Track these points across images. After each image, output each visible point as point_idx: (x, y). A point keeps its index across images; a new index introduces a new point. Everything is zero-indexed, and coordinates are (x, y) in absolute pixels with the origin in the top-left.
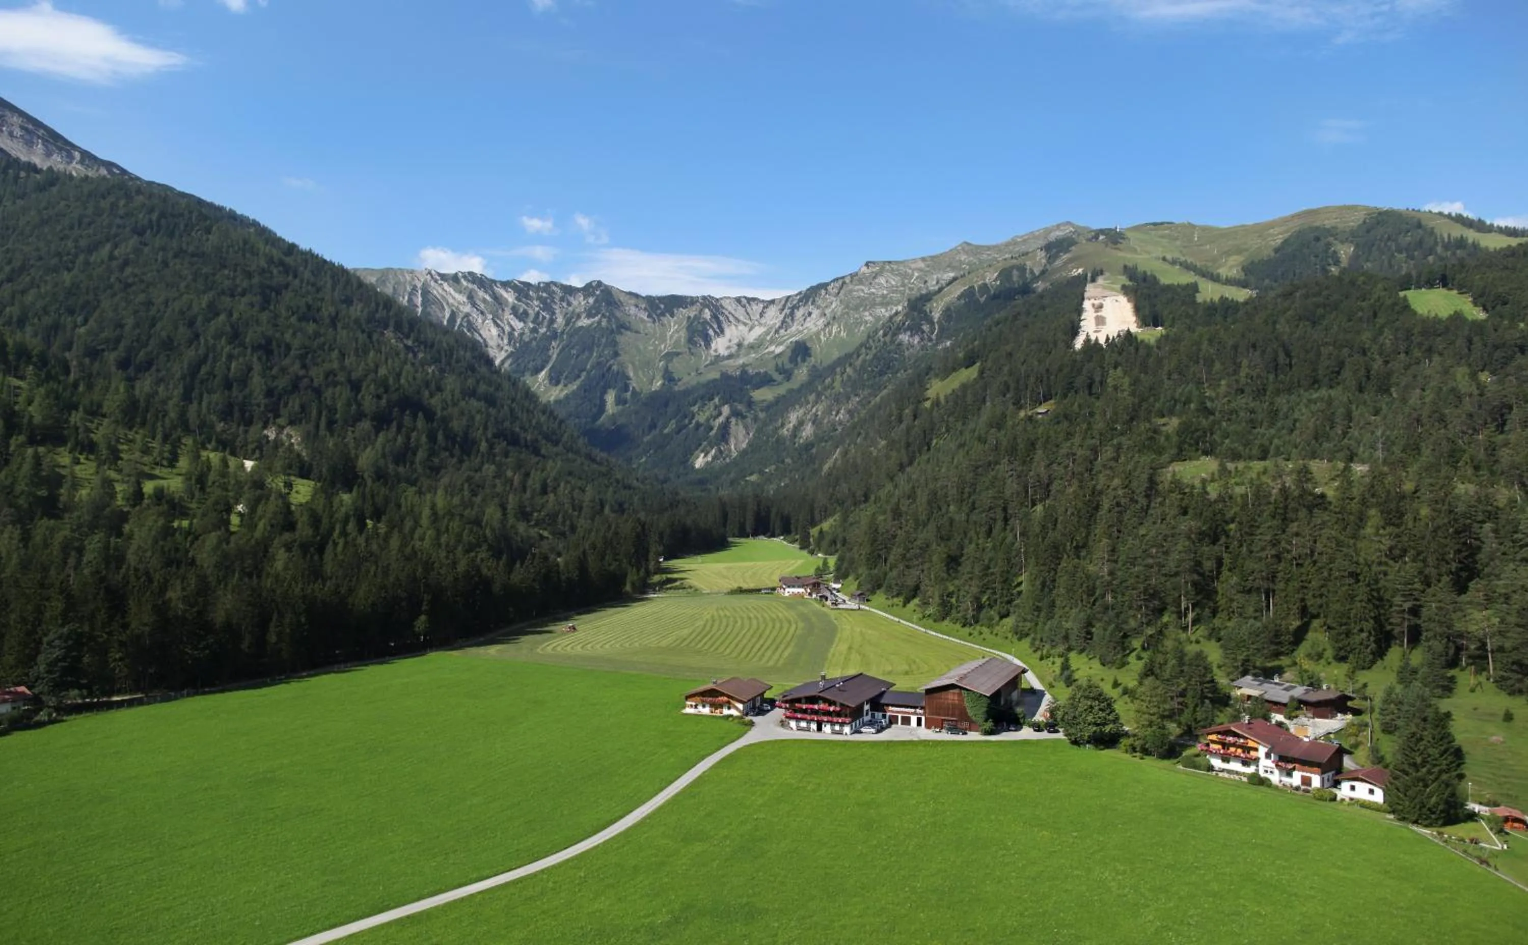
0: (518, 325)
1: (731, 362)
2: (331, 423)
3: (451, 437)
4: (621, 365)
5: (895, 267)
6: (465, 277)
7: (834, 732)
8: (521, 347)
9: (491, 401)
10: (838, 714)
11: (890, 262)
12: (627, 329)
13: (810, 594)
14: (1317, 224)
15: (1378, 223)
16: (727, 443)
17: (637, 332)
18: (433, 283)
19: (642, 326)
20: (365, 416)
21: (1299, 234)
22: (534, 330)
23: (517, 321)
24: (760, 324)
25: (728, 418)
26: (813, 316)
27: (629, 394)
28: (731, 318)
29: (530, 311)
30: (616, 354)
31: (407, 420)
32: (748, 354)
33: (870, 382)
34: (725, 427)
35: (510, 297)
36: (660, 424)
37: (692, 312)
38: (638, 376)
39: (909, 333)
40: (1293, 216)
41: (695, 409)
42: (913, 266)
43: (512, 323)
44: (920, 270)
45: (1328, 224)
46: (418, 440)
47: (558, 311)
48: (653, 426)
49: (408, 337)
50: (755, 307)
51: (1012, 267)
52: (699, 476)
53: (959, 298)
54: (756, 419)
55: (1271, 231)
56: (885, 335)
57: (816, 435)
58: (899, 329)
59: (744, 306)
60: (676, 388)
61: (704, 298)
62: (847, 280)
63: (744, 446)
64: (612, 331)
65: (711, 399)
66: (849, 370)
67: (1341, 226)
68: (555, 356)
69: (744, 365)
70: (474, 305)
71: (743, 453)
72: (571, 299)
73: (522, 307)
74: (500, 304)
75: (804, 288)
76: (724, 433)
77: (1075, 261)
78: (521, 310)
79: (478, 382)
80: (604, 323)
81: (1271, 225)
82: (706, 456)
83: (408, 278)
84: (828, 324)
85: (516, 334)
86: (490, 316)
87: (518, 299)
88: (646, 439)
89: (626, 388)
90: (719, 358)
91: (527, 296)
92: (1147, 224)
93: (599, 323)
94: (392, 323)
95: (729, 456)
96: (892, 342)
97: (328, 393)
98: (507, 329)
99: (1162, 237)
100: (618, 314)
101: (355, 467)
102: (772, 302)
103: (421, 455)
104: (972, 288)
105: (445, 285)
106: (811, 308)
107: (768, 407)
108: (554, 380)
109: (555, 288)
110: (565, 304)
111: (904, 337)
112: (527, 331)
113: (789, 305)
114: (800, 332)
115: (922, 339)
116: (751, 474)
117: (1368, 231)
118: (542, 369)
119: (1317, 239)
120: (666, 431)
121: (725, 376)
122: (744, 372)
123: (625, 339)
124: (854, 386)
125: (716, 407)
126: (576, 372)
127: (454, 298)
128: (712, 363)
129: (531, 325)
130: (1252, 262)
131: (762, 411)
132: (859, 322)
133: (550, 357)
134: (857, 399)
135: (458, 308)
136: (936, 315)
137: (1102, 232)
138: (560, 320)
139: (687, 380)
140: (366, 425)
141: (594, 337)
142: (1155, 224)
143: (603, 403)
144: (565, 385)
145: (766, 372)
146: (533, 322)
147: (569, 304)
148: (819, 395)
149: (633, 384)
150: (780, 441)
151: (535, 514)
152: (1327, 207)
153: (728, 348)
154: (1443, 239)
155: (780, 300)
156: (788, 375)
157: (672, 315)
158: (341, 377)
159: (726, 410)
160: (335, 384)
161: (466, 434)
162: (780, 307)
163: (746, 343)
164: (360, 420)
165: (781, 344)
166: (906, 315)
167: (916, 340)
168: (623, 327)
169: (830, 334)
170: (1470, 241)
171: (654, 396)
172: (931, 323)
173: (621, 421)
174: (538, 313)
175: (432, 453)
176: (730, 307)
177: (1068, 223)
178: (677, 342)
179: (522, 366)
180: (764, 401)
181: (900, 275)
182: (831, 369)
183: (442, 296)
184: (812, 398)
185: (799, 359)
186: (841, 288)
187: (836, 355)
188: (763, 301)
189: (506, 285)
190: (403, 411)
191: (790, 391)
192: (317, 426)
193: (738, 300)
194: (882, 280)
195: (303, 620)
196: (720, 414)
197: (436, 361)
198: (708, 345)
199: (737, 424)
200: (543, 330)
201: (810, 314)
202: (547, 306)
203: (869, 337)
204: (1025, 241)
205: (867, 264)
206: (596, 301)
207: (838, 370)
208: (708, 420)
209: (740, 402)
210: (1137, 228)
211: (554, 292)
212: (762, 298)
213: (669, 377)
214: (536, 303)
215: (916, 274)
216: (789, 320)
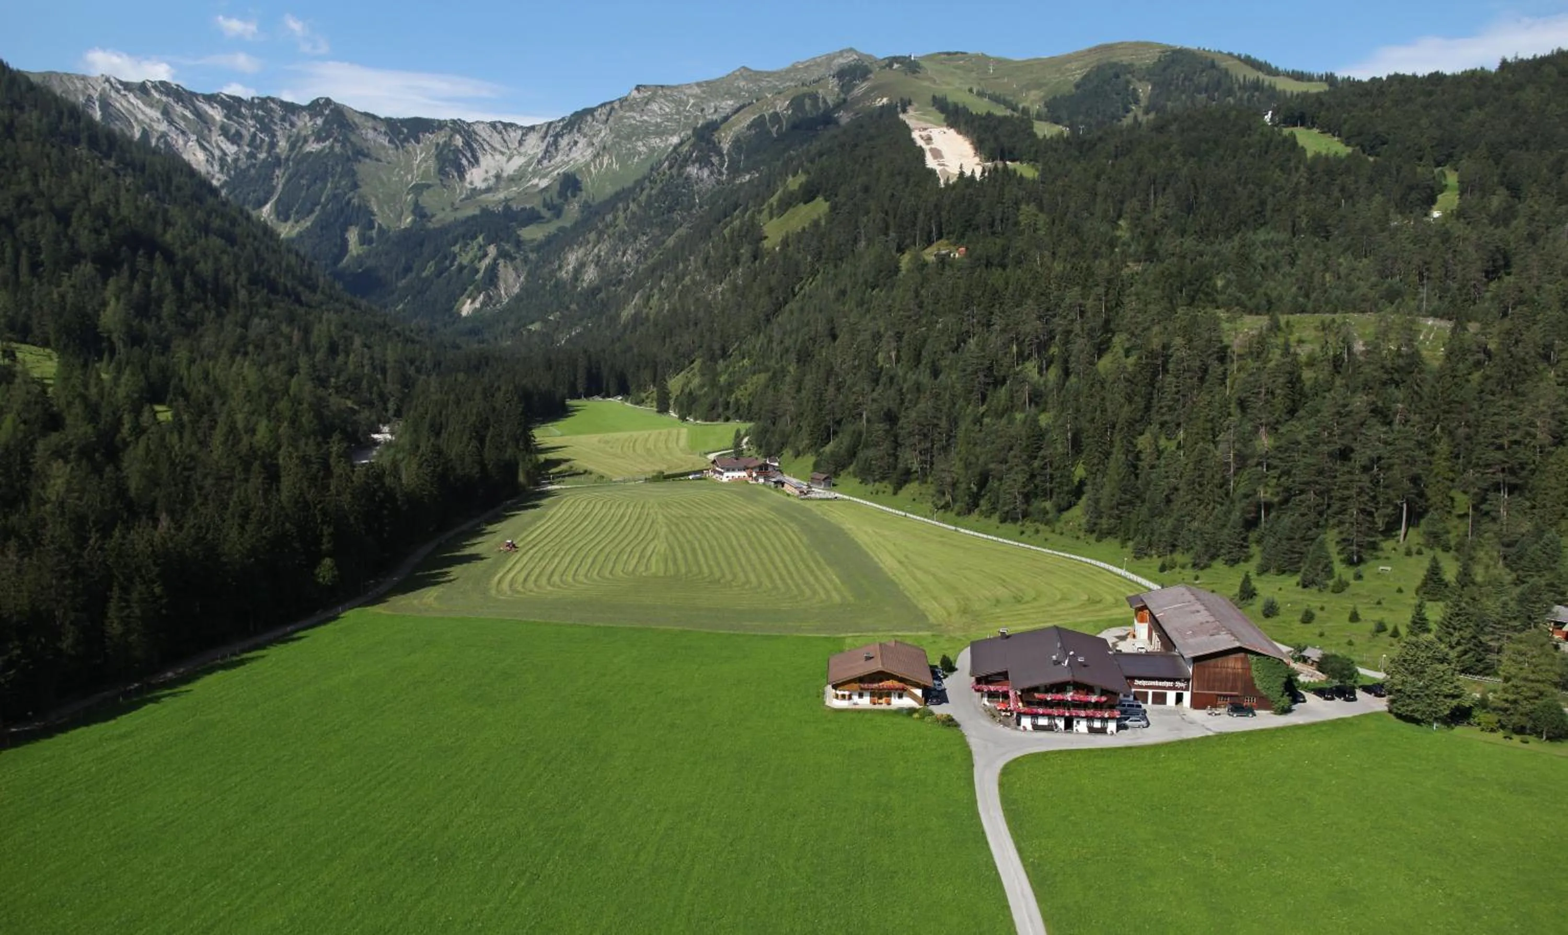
0: (231, 149)
1: (489, 197)
2: (35, 267)
3: (200, 282)
4: (361, 197)
5: (668, 92)
6: (155, 87)
7: (1092, 730)
8: (236, 175)
9: (231, 240)
10: (1098, 706)
11: (662, 87)
12: (366, 156)
13: (756, 479)
14: (1114, 60)
15: (1173, 61)
16: (496, 287)
17: (378, 160)
18: (113, 94)
19: (383, 153)
20: (84, 256)
21: (1100, 69)
22: (251, 156)
23: (229, 144)
24: (520, 154)
25: (495, 260)
26: (580, 145)
27: (374, 233)
28: (486, 147)
29: (244, 132)
30: (355, 186)
31: (141, 261)
32: (507, 188)
33: (659, 220)
34: (493, 268)
35: (217, 114)
36: (416, 266)
37: (441, 137)
38: (383, 212)
39: (697, 165)
40: (1090, 51)
41: (456, 249)
42: (688, 91)
43: (224, 146)
44: (695, 96)
45: (1126, 60)
46: (160, 287)
47: (278, 133)
48: (408, 269)
49: (109, 157)
50: (512, 134)
51: (805, 95)
52: (470, 325)
53: (749, 127)
54: (526, 260)
55: (1068, 66)
56: (670, 167)
57: (602, 279)
58: (686, 161)
59: (500, 133)
60: (430, 226)
61: (454, 122)
62: (616, 106)
63: (516, 290)
64: (348, 159)
65: (474, 237)
66: (633, 206)
67: (1137, 63)
68: (280, 186)
69: (507, 200)
70: (171, 122)
71: (518, 298)
72: (294, 118)
73: (234, 127)
74: (206, 123)
75: (568, 113)
76: (492, 277)
77: (879, 89)
78: (233, 131)
79: (209, 214)
80: (338, 148)
81: (1069, 59)
82: (472, 302)
83: (79, 85)
84: (597, 155)
85: (229, 159)
86: (194, 137)
87: (227, 116)
88: (402, 283)
89: (371, 225)
90: (475, 192)
91: (239, 114)
92: (940, 54)
93: (332, 147)
94: (84, 136)
95: (500, 302)
96: (680, 175)
97: (24, 226)
98: (217, 153)
99: (957, 68)
100: (353, 138)
101: (96, 327)
102: (532, 128)
103: (168, 308)
104: (762, 116)
105: (131, 97)
106: (577, 136)
107: (539, 247)
108: (283, 213)
109: (272, 105)
110: (287, 125)
111: (693, 170)
112: (242, 156)
113: (551, 132)
114: (568, 163)
115: (712, 173)
116: (533, 322)
117: (1164, 69)
118: (266, 203)
119: (1117, 76)
120: (424, 274)
121: (485, 212)
122: (507, 208)
123: (364, 168)
124: (640, 223)
125: (480, 247)
126: (308, 205)
127: (143, 113)
128: (467, 198)
129: (247, 149)
130: (1055, 98)
131: (532, 251)
132: (633, 153)
133: (274, 188)
134: (645, 238)
135: (151, 126)
136: (725, 146)
137: (895, 59)
138: (283, 144)
139: (443, 216)
140: (87, 268)
141: (327, 165)
142: (949, 54)
143: (345, 242)
144: (297, 222)
145: (533, 208)
146: (249, 145)
147: (292, 125)
148: (600, 234)
149: (379, 220)
150: (560, 285)
151: (333, 380)
152: (1122, 43)
153: (485, 180)
154: (1237, 80)
155: (542, 126)
156: (558, 212)
157: (418, 142)
158: (39, 205)
159: (492, 250)
160: (34, 214)
161: (216, 279)
162: (542, 134)
163: (505, 175)
164: (78, 262)
165: (545, 176)
166: (694, 146)
167: (706, 172)
168: (361, 153)
169: (601, 164)
170: (1266, 83)
171: (406, 235)
172: (720, 154)
173: (370, 263)
174: (254, 136)
175: (182, 304)
176: (484, 133)
177: (851, 50)
178: (426, 172)
179: (241, 197)
180: (533, 240)
181: (674, 101)
182: (611, 203)
183: (127, 110)
184: (592, 236)
185: (569, 194)
186: (610, 114)
187: (610, 189)
188: (522, 128)
189: (211, 99)
190: (134, 251)
191: (562, 229)
192: (16, 270)
193: (493, 125)
194: (655, 107)
195: (158, 590)
196: (485, 255)
197: (152, 187)
198: (462, 177)
199: (505, 266)
200: (262, 156)
201: (576, 143)
202: (265, 127)
203: (652, 169)
204: (807, 67)
205: (638, 88)
206: (325, 122)
207: (620, 205)
208: (472, 261)
209: (508, 242)
210: (930, 58)
211: (272, 110)
212: (520, 123)
213: (420, 213)
214: (251, 122)
215: (692, 101)
216: (552, 149)
